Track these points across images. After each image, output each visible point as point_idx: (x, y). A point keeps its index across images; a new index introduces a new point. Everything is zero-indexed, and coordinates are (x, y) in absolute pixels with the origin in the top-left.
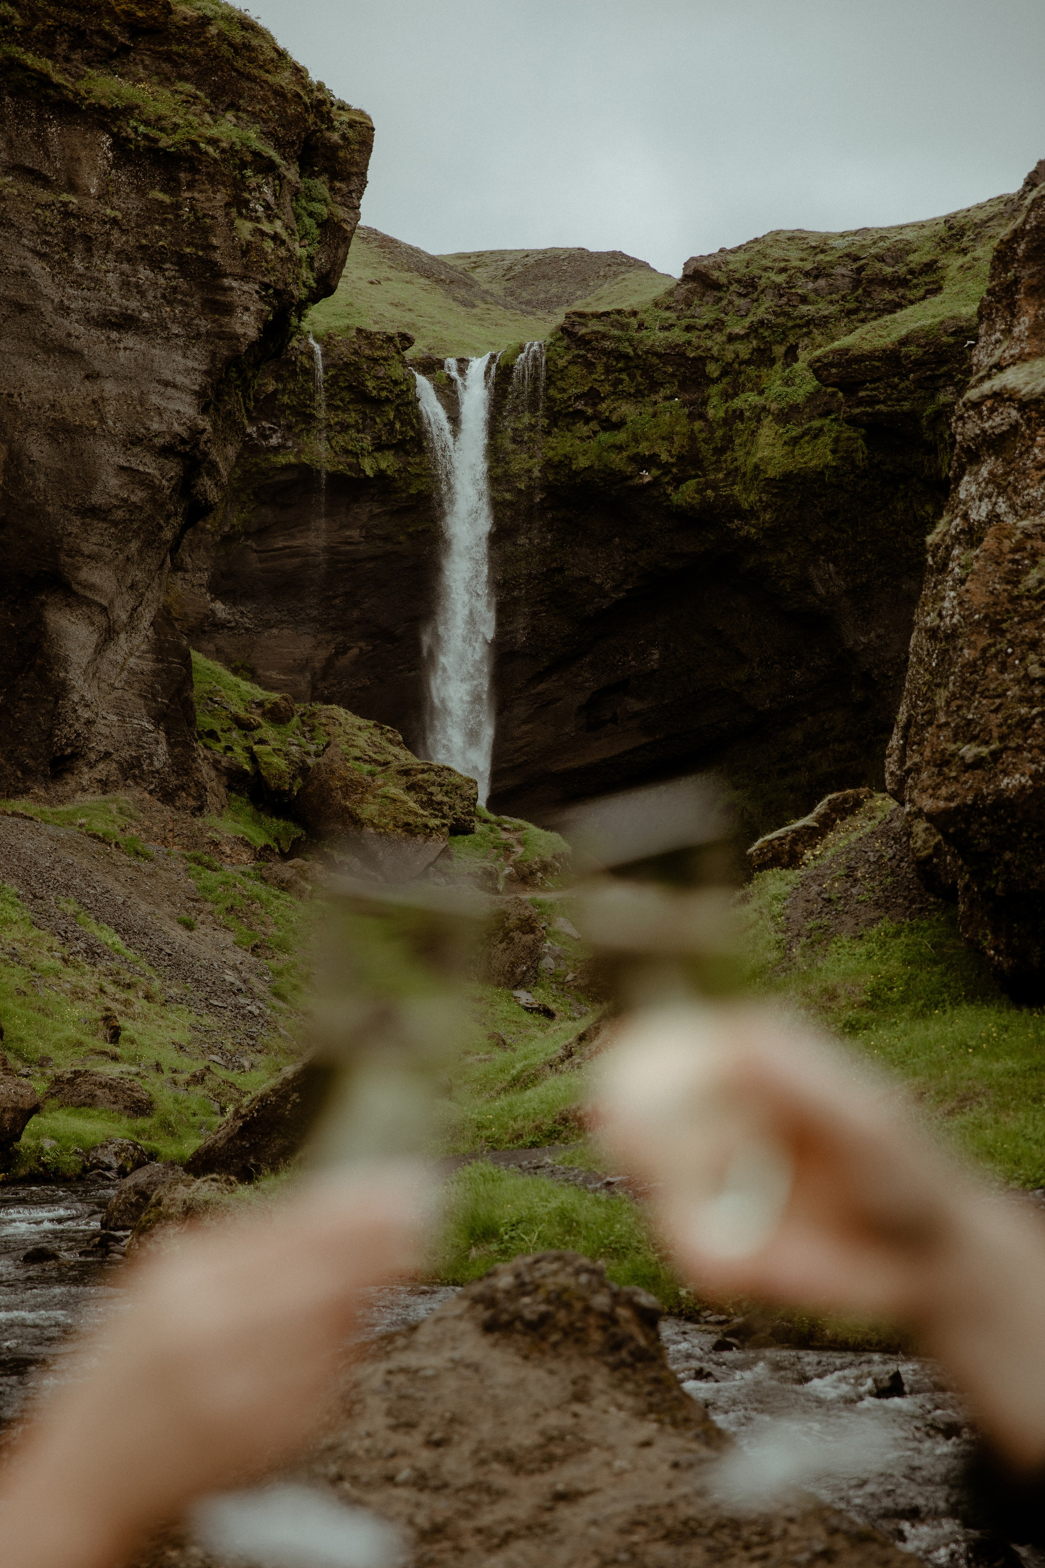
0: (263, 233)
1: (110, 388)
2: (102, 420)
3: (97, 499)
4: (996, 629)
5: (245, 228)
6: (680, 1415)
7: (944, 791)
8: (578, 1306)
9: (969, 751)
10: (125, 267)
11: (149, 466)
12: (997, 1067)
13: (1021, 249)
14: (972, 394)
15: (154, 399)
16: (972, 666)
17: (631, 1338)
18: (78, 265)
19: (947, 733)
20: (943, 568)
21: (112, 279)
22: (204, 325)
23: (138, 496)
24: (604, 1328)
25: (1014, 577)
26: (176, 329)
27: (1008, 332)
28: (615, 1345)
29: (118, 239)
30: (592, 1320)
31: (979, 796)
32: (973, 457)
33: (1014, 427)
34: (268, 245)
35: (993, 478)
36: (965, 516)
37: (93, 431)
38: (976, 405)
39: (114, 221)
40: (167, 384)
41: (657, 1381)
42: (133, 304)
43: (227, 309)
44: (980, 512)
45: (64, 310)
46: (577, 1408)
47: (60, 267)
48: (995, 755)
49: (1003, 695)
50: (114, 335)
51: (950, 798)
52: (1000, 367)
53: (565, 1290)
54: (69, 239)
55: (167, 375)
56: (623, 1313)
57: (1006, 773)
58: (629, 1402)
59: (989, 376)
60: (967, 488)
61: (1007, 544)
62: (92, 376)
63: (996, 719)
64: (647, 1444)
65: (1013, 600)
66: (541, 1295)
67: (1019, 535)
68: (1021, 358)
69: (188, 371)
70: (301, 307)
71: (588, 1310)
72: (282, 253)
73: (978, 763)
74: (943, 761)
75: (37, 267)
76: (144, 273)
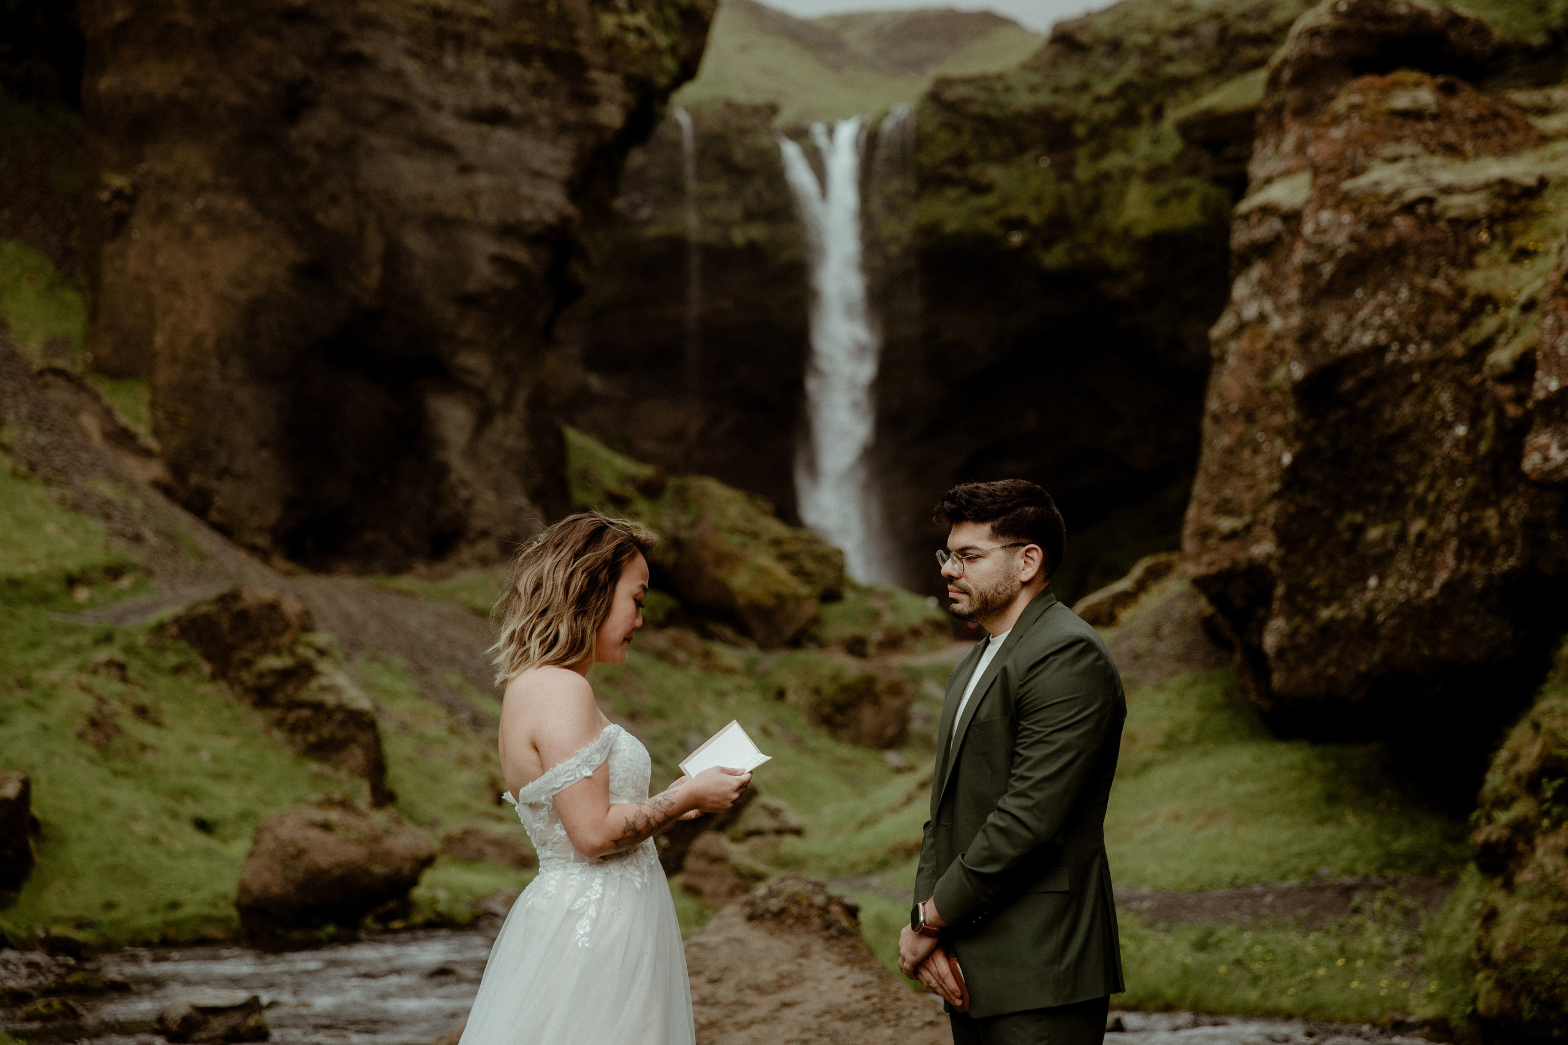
0: (623, 28)
1: (482, 180)
2: (475, 208)
3: (472, 286)
4: (1249, 416)
5: (609, 22)
6: (866, 965)
7: (1206, 558)
8: (805, 903)
9: (1226, 524)
10: (495, 63)
11: (521, 254)
12: (1240, 789)
13: (1287, 75)
14: (1244, 207)
15: (526, 189)
16: (1230, 451)
17: (837, 921)
18: (450, 62)
19: (1207, 510)
20: (1222, 359)
21: (483, 76)
22: (571, 115)
23: (509, 283)
24: (820, 916)
25: (1265, 373)
26: (544, 121)
27: (1277, 146)
28: (828, 926)
29: (488, 37)
30: (814, 912)
31: (1235, 563)
32: (1245, 261)
33: (1278, 238)
34: (631, 38)
35: (1262, 282)
36: (1239, 315)
37: (465, 223)
38: (1246, 217)
39: (483, 22)
40: (537, 175)
41: (853, 947)
42: (503, 99)
43: (592, 100)
44: (1250, 311)
45: (436, 106)
46: (802, 961)
47: (434, 64)
48: (1248, 528)
49: (1253, 474)
50: (485, 129)
51: (1211, 564)
52: (1269, 181)
53: (797, 894)
54: (441, 38)
55: (537, 164)
56: (835, 909)
57: (1257, 541)
58: (834, 958)
59: (1260, 188)
60: (1241, 289)
61: (1261, 345)
62: (466, 169)
63: (1247, 498)
64: (841, 978)
65: (1266, 393)
66: (782, 897)
67: (1268, 337)
68: (1288, 173)
69: (556, 162)
70: (664, 95)
71: (811, 905)
72: (645, 44)
73: (1233, 535)
74: (1205, 534)
75: (411, 67)
76: (513, 70)
